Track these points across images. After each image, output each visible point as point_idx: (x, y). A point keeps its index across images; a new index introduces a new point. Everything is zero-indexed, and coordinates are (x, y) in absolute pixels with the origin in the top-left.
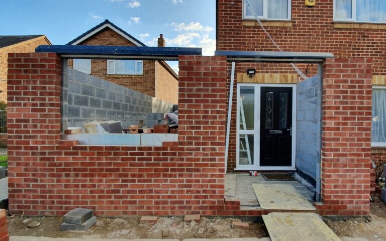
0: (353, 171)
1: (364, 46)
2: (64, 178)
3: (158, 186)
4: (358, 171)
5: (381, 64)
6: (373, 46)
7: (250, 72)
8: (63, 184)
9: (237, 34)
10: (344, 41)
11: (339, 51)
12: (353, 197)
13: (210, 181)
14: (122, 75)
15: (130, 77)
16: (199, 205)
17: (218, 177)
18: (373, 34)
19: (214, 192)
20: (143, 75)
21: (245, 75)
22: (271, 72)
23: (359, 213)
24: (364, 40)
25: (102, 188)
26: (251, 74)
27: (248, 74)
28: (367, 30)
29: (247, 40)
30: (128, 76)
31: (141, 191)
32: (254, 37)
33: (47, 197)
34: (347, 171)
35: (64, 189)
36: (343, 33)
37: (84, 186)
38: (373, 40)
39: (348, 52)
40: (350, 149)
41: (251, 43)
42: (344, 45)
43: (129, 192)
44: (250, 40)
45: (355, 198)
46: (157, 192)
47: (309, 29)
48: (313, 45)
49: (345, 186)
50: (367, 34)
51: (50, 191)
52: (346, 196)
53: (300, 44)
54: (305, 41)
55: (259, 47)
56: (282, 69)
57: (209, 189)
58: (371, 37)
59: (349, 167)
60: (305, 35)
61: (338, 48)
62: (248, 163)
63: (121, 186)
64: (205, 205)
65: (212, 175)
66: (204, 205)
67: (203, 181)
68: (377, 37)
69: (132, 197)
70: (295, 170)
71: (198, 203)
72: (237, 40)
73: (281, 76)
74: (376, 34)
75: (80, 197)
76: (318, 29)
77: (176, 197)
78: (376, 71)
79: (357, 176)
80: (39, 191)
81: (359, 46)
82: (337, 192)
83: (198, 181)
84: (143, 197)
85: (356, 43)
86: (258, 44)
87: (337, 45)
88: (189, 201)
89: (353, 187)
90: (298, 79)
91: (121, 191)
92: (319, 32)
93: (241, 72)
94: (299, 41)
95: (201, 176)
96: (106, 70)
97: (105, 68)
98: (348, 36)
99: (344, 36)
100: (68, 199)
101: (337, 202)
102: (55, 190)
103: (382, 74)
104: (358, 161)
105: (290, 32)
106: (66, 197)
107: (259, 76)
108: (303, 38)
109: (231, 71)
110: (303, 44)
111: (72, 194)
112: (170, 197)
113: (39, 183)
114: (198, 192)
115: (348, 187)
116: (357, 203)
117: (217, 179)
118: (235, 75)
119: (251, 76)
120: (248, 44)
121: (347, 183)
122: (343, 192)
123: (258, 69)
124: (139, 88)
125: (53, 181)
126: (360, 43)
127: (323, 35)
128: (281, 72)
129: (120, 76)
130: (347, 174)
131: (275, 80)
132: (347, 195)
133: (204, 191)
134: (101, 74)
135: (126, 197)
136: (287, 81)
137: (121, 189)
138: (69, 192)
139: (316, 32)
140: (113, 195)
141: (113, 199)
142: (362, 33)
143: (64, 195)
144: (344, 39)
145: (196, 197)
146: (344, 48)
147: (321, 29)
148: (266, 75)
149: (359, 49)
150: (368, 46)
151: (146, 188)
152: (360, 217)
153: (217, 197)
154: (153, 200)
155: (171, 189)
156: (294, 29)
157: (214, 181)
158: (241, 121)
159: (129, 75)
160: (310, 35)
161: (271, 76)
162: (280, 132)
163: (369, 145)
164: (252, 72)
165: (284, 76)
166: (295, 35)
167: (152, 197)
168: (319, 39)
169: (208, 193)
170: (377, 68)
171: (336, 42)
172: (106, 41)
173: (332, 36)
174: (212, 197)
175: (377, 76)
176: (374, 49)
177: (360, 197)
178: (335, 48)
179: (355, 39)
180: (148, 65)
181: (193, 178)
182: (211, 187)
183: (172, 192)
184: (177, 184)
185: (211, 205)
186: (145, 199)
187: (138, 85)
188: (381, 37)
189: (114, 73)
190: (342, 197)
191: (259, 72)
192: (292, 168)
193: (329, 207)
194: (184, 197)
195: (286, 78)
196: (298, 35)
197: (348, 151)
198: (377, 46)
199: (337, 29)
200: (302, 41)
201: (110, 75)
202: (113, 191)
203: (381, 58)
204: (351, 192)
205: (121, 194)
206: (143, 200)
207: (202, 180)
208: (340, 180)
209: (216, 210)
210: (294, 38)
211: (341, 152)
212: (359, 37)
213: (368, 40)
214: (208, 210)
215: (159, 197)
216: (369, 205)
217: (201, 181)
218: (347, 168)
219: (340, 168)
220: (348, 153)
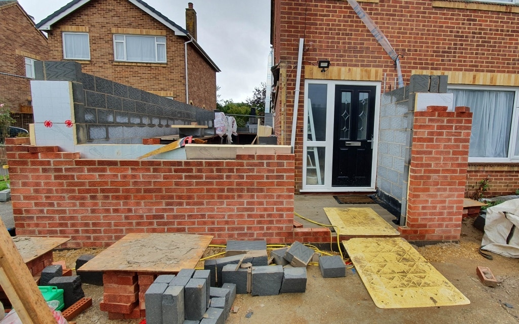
0: (445, 190)
1: (469, 33)
2: (89, 201)
3: (213, 210)
4: (451, 190)
5: (488, 58)
6: (480, 33)
7: (323, 65)
8: (89, 209)
9: (306, 10)
10: (444, 25)
11: (437, 39)
12: (443, 220)
13: (275, 203)
14: (137, 63)
15: (148, 66)
16: (263, 232)
17: (285, 199)
18: (482, 17)
19: (281, 216)
20: (167, 64)
21: (316, 68)
22: (350, 65)
23: (448, 237)
24: (470, 24)
25: (141, 212)
26: (324, 67)
27: (320, 67)
28: (475, 11)
29: (319, 20)
30: (145, 65)
31: (190, 216)
32: (329, 16)
33: (69, 225)
34: (439, 190)
35: (90, 215)
36: (444, 14)
37: (116, 211)
38: (481, 25)
39: (449, 40)
40: (444, 163)
41: (324, 24)
42: (444, 31)
43: (175, 217)
44: (322, 20)
45: (445, 221)
46: (210, 217)
47: (401, 7)
48: (404, 29)
49: (435, 208)
50: (474, 16)
51: (72, 218)
52: (435, 218)
53: (388, 28)
54: (396, 24)
55: (335, 30)
56: (363, 61)
57: (275, 212)
58: (479, 21)
59: (441, 185)
60: (395, 15)
61: (437, 35)
62: (317, 183)
63: (165, 210)
64: (271, 231)
65: (279, 196)
66: (268, 232)
67: (268, 203)
68: (487, 21)
69: (179, 223)
70: (375, 191)
71: (262, 228)
72: (305, 19)
73: (362, 70)
74: (485, 17)
75: (113, 224)
76: (413, 8)
77: (234, 222)
78: (481, 66)
79: (449, 196)
80: (57, 218)
81: (462, 32)
82: (425, 214)
83: (261, 203)
84: (194, 223)
85: (460, 28)
86: (333, 25)
87: (435, 31)
88: (251, 227)
89: (444, 208)
90: (383, 75)
91: (165, 216)
92: (413, 12)
93: (310, 64)
94: (387, 23)
95: (265, 197)
96: (113, 54)
97: (111, 52)
98: (450, 19)
99: (445, 19)
100: (96, 227)
101: (425, 226)
102: (79, 216)
103: (488, 71)
104: (452, 178)
105: (376, 9)
106: (94, 224)
107: (333, 70)
108: (393, 19)
109: (297, 62)
110: (392, 28)
111: (102, 221)
112: (227, 223)
113: (56, 208)
114: (262, 216)
115: (438, 209)
116: (447, 226)
117: (285, 201)
118: (303, 68)
119: (323, 70)
120: (320, 25)
121: (437, 204)
122: (432, 214)
123: (332, 60)
124: (162, 82)
125: (75, 205)
126: (465, 28)
127: (418, 17)
128: (362, 66)
129: (133, 64)
130: (438, 193)
131: (354, 76)
132: (437, 217)
133: (269, 215)
134: (105, 60)
135: (172, 223)
136: (369, 77)
137: (165, 214)
138: (98, 218)
139: (409, 12)
140: (155, 221)
141: (155, 226)
142: (467, 16)
143: (91, 222)
144: (444, 23)
145: (259, 222)
146: (444, 35)
147: (416, 8)
148: (343, 69)
149: (462, 37)
150: (474, 33)
151: (197, 212)
152: (449, 242)
153: (284, 222)
154: (206, 227)
155: (229, 213)
156: (381, 6)
157: (282, 203)
158: (309, 130)
159: (147, 63)
160: (402, 16)
161: (349, 70)
162: (359, 144)
163: (466, 159)
164: (325, 65)
165: (366, 71)
166: (383, 14)
167: (205, 223)
168: (413, 21)
169: (274, 217)
170: (483, 62)
171: (434, 26)
172: (110, 11)
173: (430, 17)
174: (278, 222)
175: (482, 73)
176: (481, 38)
177: (451, 220)
178: (433, 35)
179: (459, 24)
180: (173, 49)
181: (256, 200)
182: (278, 210)
183: (230, 216)
184: (235, 207)
185: (277, 231)
186: (196, 226)
187: (160, 78)
188: (491, 21)
189: (125, 60)
190: (431, 220)
191: (333, 65)
192: (372, 188)
193: (416, 232)
194: (245, 222)
195: (368, 73)
196: (387, 15)
197: (441, 167)
198: (485, 34)
199: (436, 8)
200: (391, 24)
201: (119, 62)
202: (155, 217)
203: (489, 50)
204: (441, 214)
205: (165, 220)
206: (194, 226)
207: (266, 201)
208: (430, 200)
209: (284, 238)
210: (381, 19)
211: (433, 167)
212: (464, 20)
213: (474, 25)
214: (274, 237)
215: (213, 223)
216: (459, 228)
217: (265, 203)
218: (439, 187)
219: (431, 187)
220: (441, 169)
